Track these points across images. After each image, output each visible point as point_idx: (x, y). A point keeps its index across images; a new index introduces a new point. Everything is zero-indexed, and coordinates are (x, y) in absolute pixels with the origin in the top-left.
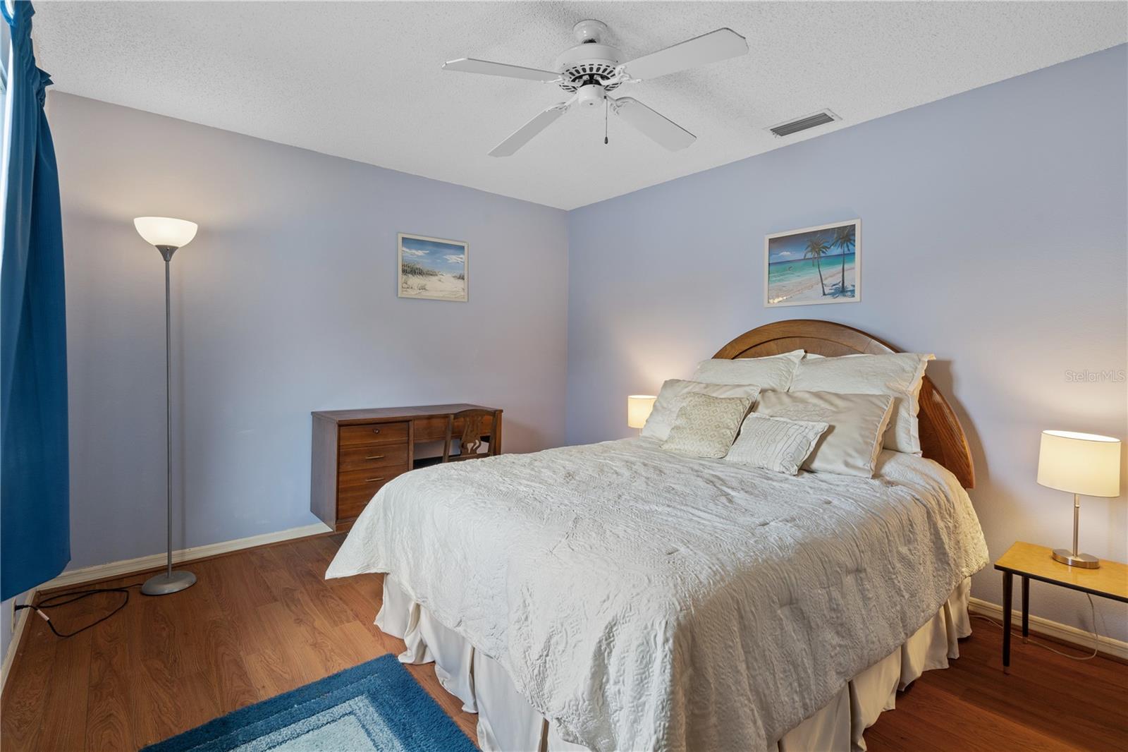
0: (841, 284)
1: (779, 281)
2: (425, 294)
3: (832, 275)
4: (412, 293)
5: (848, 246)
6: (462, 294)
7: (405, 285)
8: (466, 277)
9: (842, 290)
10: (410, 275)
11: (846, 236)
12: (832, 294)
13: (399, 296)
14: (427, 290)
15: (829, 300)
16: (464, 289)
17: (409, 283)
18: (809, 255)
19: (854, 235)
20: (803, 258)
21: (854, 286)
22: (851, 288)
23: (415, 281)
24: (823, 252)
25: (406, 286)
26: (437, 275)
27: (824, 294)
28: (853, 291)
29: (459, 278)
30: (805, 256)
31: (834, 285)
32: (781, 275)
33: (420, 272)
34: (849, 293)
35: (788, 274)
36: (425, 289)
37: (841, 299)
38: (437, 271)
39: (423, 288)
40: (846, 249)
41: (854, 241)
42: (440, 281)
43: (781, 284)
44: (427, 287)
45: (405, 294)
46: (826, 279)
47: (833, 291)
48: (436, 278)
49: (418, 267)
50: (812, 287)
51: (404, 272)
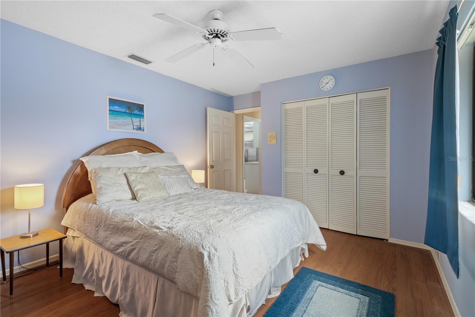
0: (139, 126)
1: (114, 119)
3: (136, 121)
5: (141, 112)
9: (140, 129)
11: (141, 108)
12: (137, 129)
15: (135, 131)
18: (127, 111)
19: (143, 108)
20: (125, 111)
21: (144, 128)
22: (143, 128)
24: (133, 112)
27: (134, 129)
28: (143, 129)
30: (126, 111)
31: (137, 126)
32: (115, 117)
34: (142, 130)
35: (118, 117)
37: (139, 132)
40: (141, 113)
41: (144, 111)
43: (114, 120)
46: (134, 123)
47: (137, 128)
50: (129, 125)
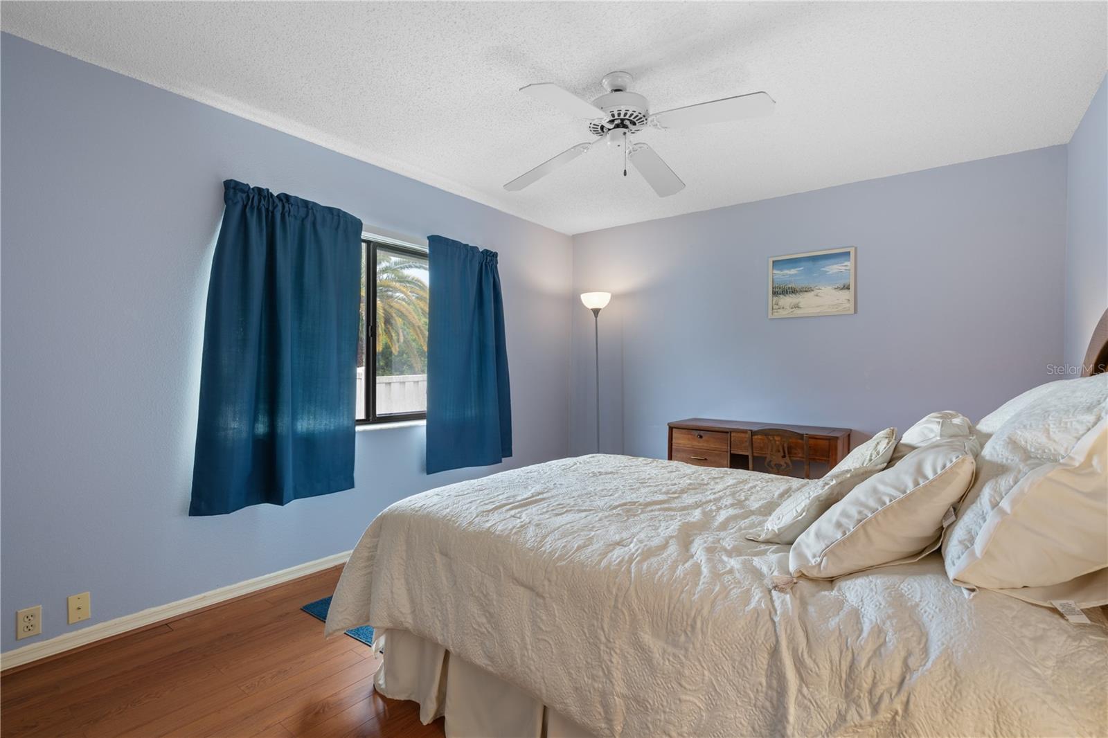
2: (798, 312)
4: (783, 313)
6: (848, 305)
7: (775, 307)
8: (852, 287)
10: (781, 296)
13: (770, 316)
14: (800, 308)
16: (849, 300)
17: (780, 303)
23: (787, 300)
25: (777, 307)
26: (813, 290)
29: (842, 289)
33: (793, 291)
36: (798, 307)
38: (812, 286)
39: (797, 306)
42: (817, 296)
44: (801, 305)
45: (776, 315)
48: (812, 293)
49: (790, 286)
51: (775, 293)
